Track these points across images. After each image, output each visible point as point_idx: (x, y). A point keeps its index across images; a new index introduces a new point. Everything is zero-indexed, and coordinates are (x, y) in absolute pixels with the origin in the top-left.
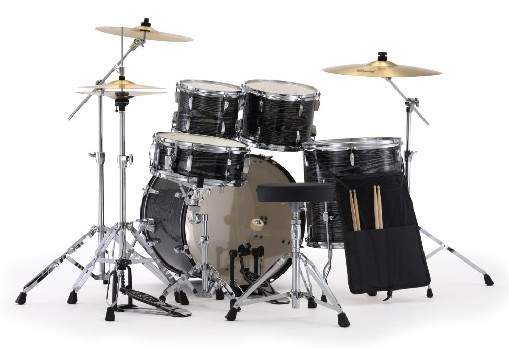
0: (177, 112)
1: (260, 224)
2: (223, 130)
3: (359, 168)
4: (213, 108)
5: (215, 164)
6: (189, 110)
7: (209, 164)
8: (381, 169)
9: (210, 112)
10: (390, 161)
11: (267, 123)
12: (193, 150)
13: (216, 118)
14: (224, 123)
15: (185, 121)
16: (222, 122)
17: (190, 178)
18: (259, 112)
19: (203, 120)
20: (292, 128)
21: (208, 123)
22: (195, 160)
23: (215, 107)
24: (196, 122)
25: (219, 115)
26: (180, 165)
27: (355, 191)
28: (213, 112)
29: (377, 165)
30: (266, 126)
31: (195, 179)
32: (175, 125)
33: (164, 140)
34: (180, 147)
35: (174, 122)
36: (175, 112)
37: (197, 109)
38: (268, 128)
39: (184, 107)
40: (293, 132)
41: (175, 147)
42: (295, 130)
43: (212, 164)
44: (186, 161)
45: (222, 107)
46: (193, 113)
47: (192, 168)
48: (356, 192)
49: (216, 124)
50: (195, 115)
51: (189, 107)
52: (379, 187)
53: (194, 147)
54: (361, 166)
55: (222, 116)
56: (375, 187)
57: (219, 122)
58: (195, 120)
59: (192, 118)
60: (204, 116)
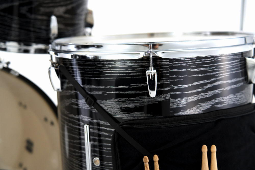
3: (168, 102)
8: (217, 103)
10: (235, 83)
20: (42, 10)
27: (156, 158)
29: (209, 94)
40: (45, 18)
42: (49, 15)
48: (159, 162)
52: (214, 149)
54: (173, 97)
56: (205, 149)
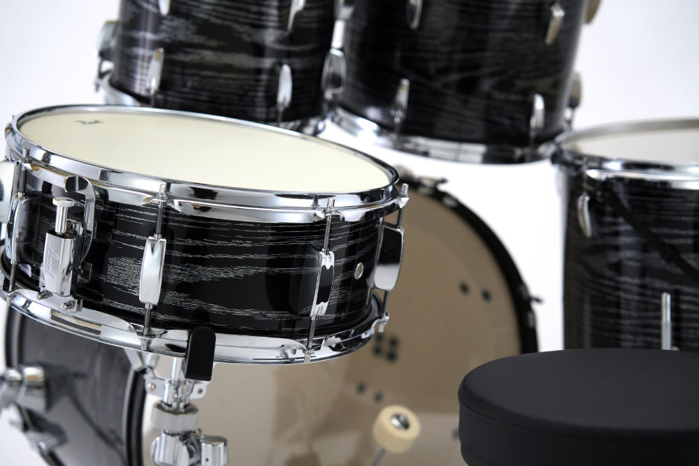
0: (117, 23)
1: (406, 425)
2: (285, 92)
4: (248, 11)
5: (263, 270)
6: (159, 18)
7: (240, 272)
9: (237, 27)
11: (432, 67)
12: (168, 210)
13: (258, 50)
14: (286, 70)
15: (143, 58)
16: (281, 65)
17: (155, 330)
18: (407, 27)
19: (209, 56)
20: (518, 84)
21: (228, 68)
22: (176, 254)
23: (254, 9)
24: (184, 65)
25: (270, 37)
26: (111, 270)
28: (246, 28)
30: (430, 78)
31: (179, 337)
32: (107, 66)
33: (48, 156)
34: (112, 198)
35: (104, 55)
36: (108, 23)
37: (187, 16)
38: (437, 85)
39: (139, 7)
40: (521, 98)
41: (90, 193)
42: (528, 92)
43: (252, 271)
44: (139, 256)
45: (280, 8)
46: (175, 28)
47: (165, 287)
49: (259, 71)
50: (181, 36)
51: (157, 6)
53: (171, 198)
55: (279, 41)
57: (267, 63)
58: (181, 57)
59: (170, 48)
60: (213, 43)
